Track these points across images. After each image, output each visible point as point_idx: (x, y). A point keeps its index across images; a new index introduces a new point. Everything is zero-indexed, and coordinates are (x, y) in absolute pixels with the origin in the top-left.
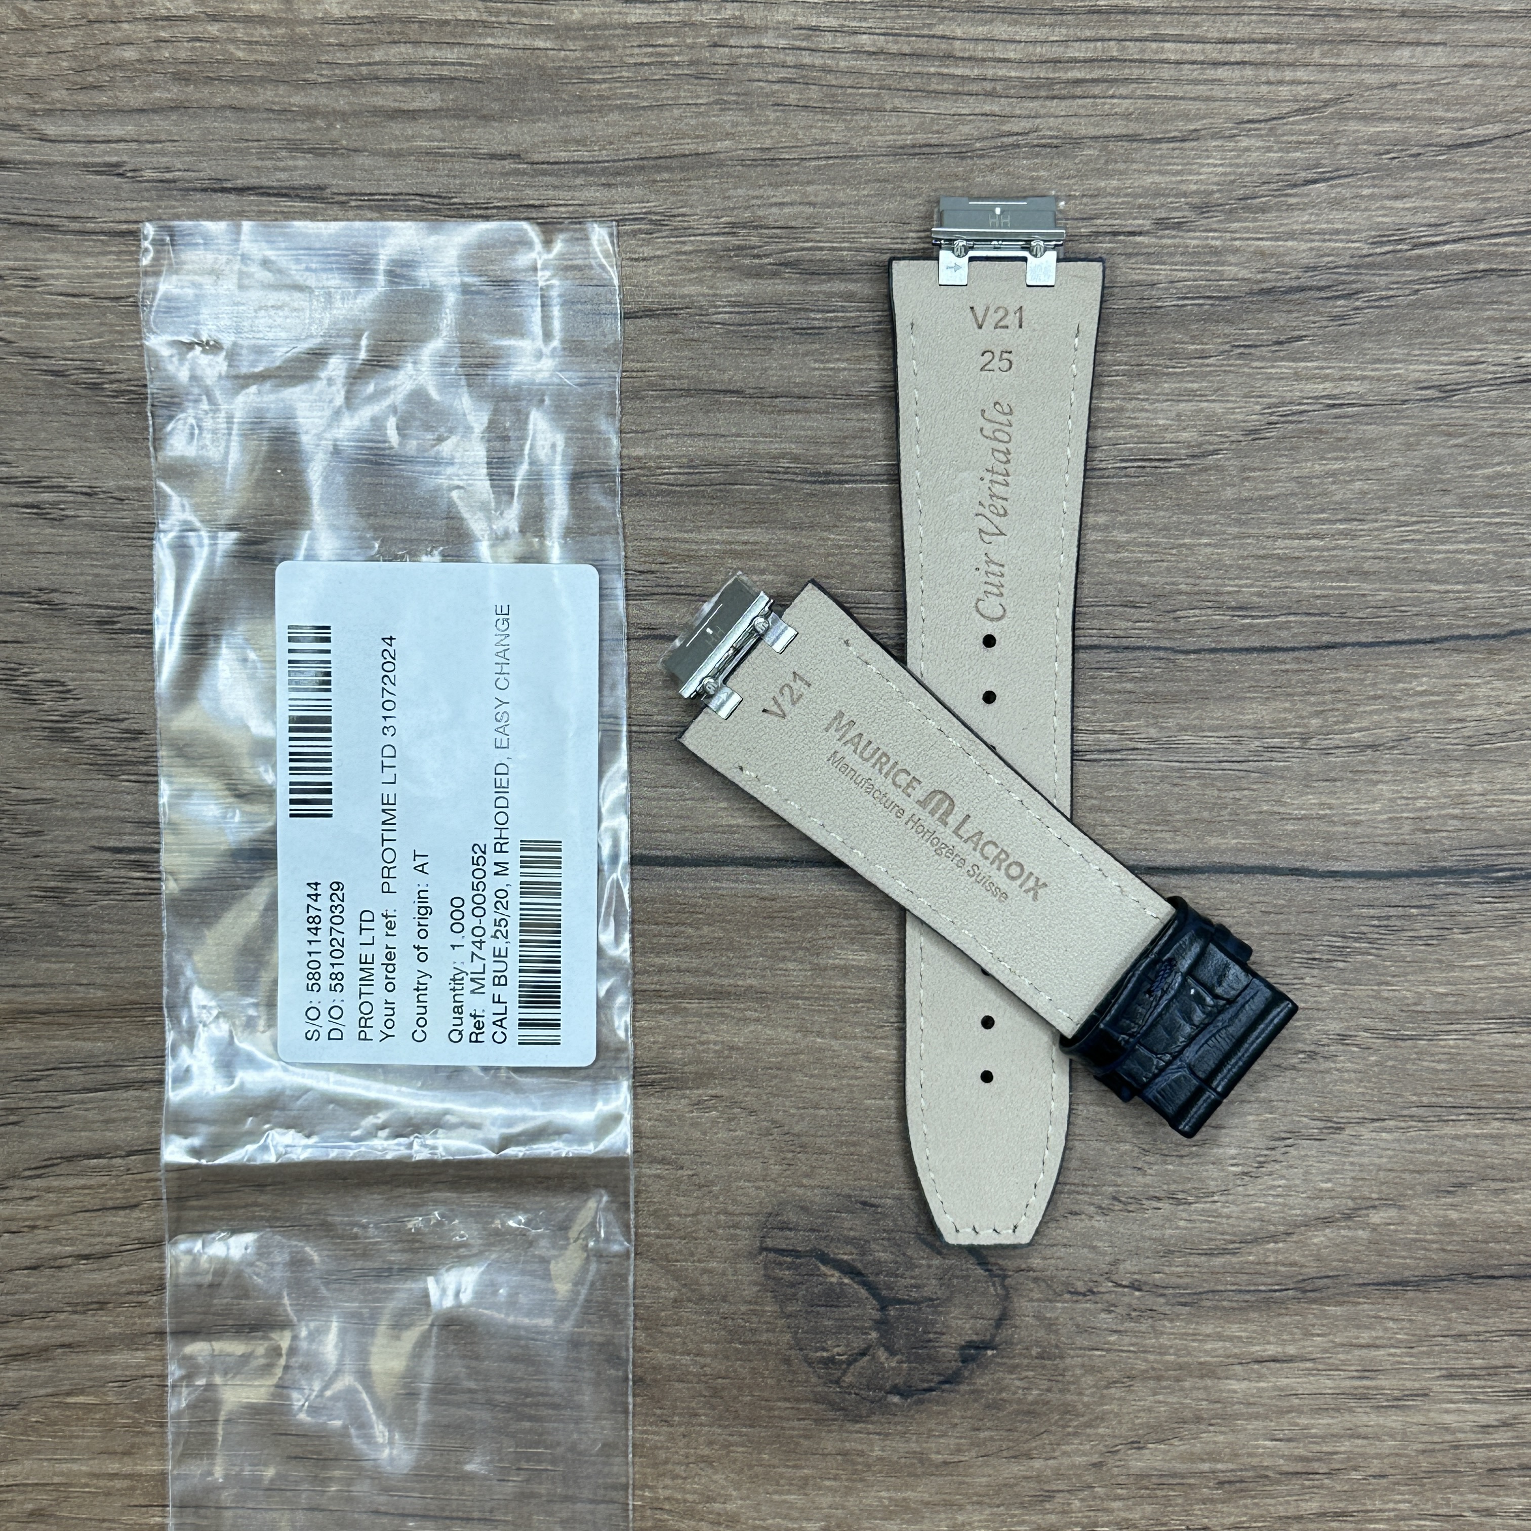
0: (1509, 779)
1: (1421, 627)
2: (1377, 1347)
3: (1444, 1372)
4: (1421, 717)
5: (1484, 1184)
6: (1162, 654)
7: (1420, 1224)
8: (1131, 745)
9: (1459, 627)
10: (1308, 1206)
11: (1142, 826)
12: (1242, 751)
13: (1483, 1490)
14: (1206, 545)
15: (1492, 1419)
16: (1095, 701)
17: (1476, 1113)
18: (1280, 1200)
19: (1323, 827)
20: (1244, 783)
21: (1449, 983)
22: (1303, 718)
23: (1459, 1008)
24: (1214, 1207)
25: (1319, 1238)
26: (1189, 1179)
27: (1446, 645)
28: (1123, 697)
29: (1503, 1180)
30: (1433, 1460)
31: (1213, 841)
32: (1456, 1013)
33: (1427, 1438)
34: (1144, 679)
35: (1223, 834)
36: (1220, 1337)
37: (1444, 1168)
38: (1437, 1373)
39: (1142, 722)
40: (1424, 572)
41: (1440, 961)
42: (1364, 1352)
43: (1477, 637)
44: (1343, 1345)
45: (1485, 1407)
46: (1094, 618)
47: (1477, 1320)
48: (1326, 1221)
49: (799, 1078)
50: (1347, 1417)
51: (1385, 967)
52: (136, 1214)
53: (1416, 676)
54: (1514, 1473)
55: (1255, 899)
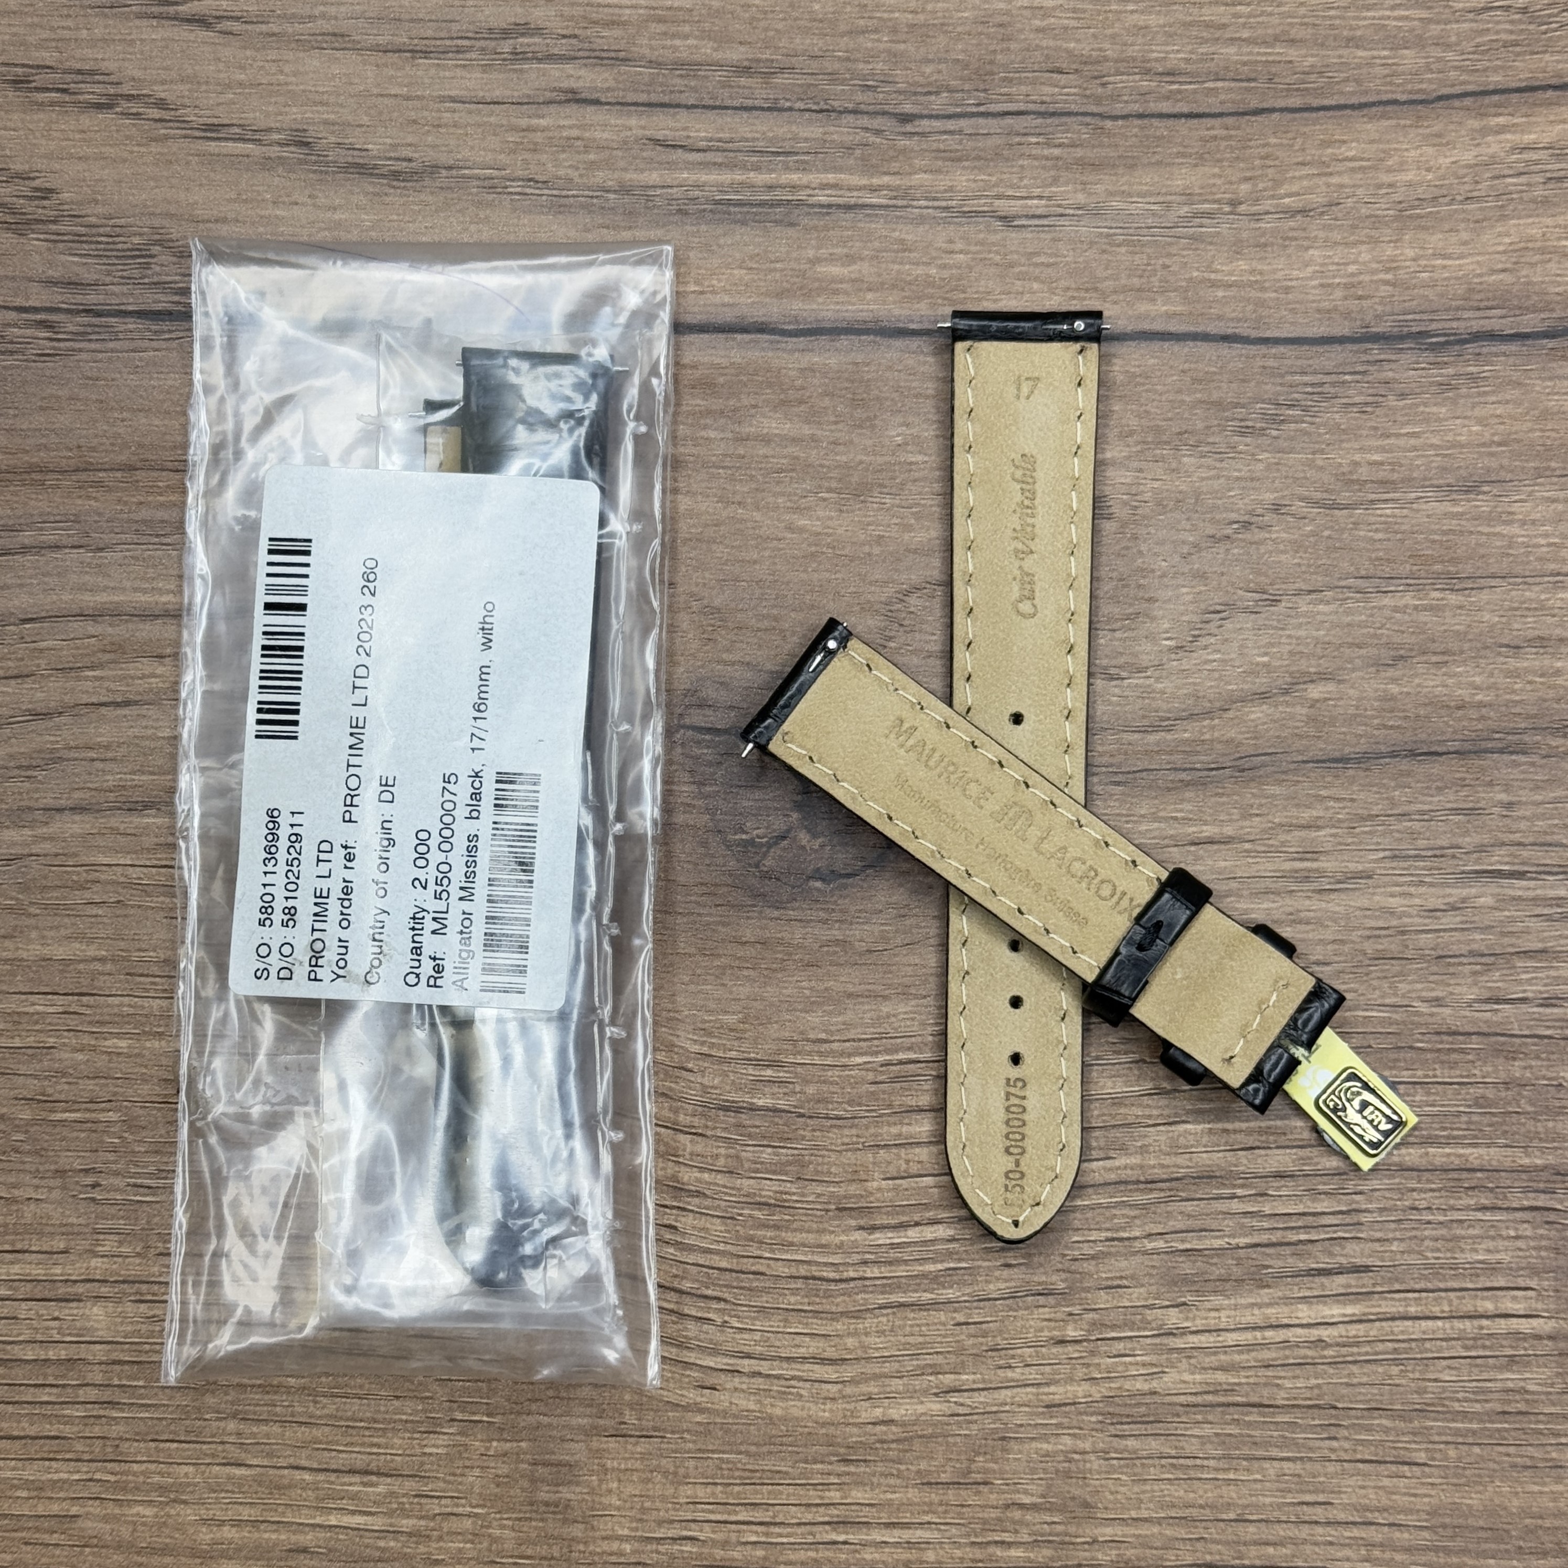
0: (1441, 244)
1: (1349, 93)
2: (1319, 828)
3: (1387, 853)
4: (1351, 183)
5: (1425, 658)
6: (1088, 119)
7: (1360, 699)
8: (1060, 210)
9: (1386, 92)
10: (1244, 682)
11: (1070, 294)
12: (1172, 216)
13: (1432, 978)
14: (1132, 12)
15: (1439, 903)
16: (1022, 167)
17: (1414, 583)
18: (1216, 675)
19: (1254, 294)
20: (1174, 250)
21: (1383, 450)
22: (1231, 183)
23: (1395, 476)
24: (1148, 682)
25: (1257, 713)
26: (1121, 654)
27: (1374, 109)
28: (1049, 163)
29: (1443, 653)
30: (1380, 947)
31: (1143, 307)
32: (1393, 482)
33: (1373, 923)
34: (1073, 145)
35: (1153, 300)
36: (1157, 819)
37: (1384, 640)
38: (1381, 854)
39: (1070, 188)
40: (1349, 40)
41: (1376, 428)
42: (1303, 833)
43: (1404, 103)
44: (1281, 825)
45: (1433, 890)
46: (1021, 82)
47: (1421, 798)
48: (1263, 696)
49: (720, 551)
50: (1288, 901)
51: (1319, 435)
52: (28, 684)
53: (1344, 142)
54: (1465, 960)
55: (1186, 366)
